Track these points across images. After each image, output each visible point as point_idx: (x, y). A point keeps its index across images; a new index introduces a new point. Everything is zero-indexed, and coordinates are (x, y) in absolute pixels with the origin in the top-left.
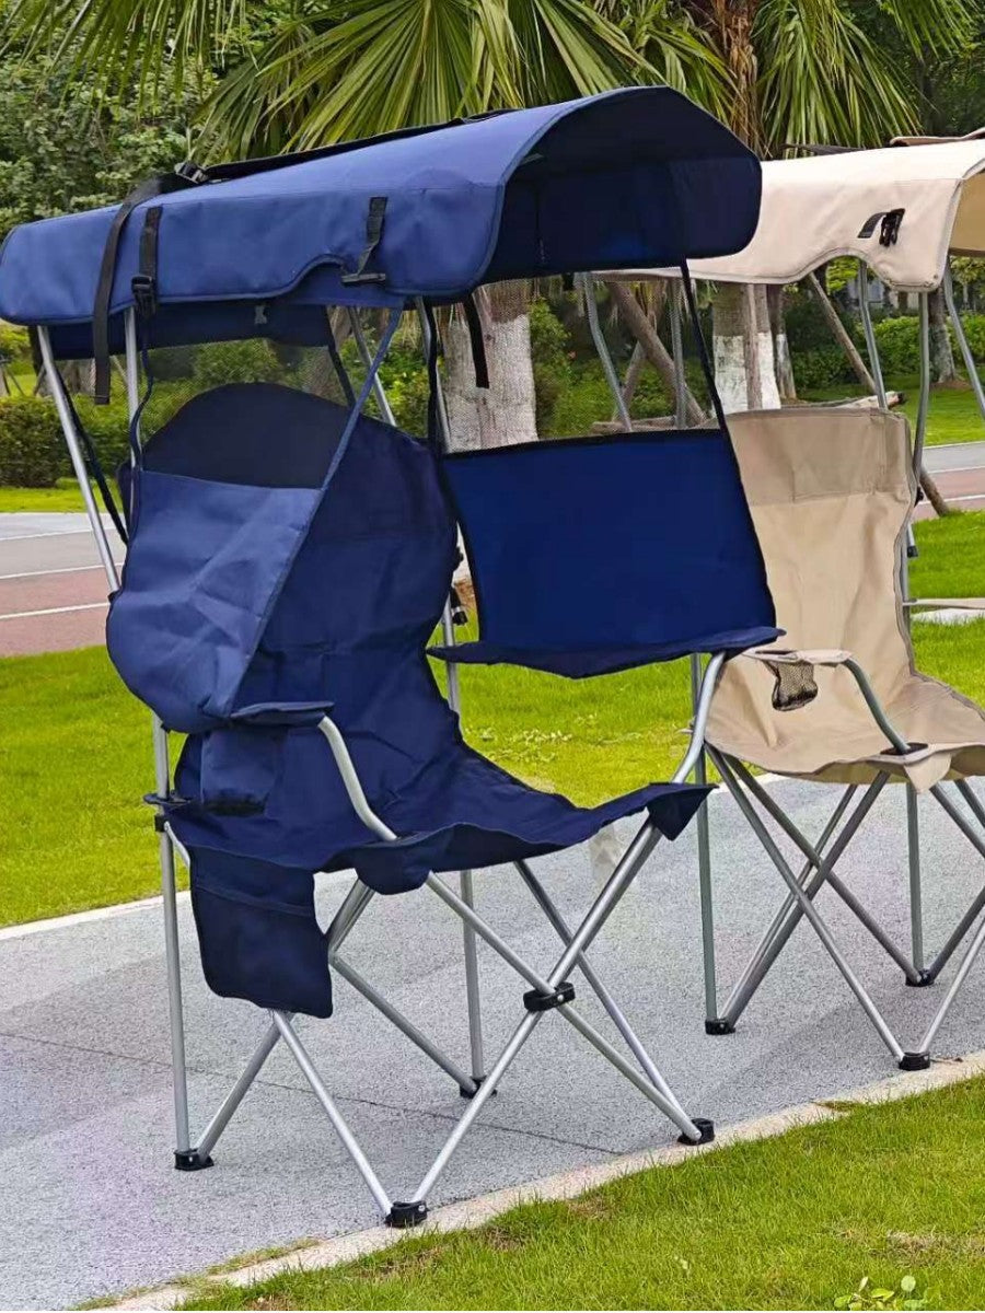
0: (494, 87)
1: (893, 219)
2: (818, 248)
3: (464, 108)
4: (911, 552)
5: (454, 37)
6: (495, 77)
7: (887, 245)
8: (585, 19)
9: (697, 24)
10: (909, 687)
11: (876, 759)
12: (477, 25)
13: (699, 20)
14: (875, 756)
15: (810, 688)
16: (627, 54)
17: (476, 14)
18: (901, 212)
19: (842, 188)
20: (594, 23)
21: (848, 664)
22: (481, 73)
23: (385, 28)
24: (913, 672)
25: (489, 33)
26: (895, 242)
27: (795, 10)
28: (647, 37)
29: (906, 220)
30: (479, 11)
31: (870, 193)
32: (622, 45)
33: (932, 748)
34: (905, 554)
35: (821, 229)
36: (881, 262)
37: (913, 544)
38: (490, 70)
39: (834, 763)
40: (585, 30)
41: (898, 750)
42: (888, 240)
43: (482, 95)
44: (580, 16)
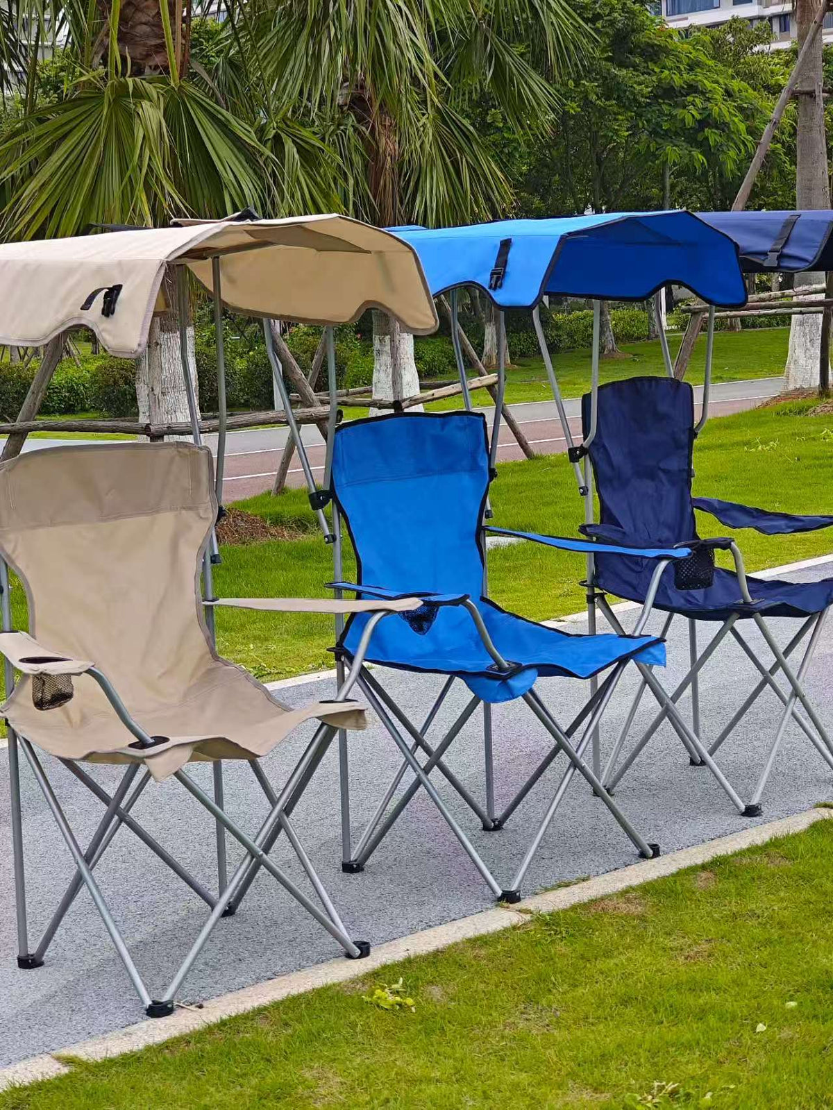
0: (149, 165)
1: (113, 293)
2: (61, 317)
3: (130, 177)
4: (214, 559)
5: (124, 131)
6: (150, 158)
7: (107, 316)
8: (223, 119)
9: (359, 122)
10: (210, 671)
11: (124, 752)
12: (139, 122)
13: (360, 120)
14: (122, 749)
15: (67, 690)
16: (253, 144)
17: (138, 114)
18: (118, 288)
19: (81, 264)
20: (229, 121)
21: (89, 672)
22: (141, 156)
23: (77, 125)
24: (215, 657)
25: (146, 128)
26: (113, 313)
27: (425, 112)
28: (274, 131)
29: (123, 294)
30: (140, 112)
31: (99, 270)
32: (249, 137)
33: (174, 740)
34: (209, 561)
35: (64, 300)
36: (103, 330)
37: (216, 552)
38: (147, 153)
39: (94, 753)
40: (224, 127)
41: (142, 744)
42: (108, 311)
43: (141, 170)
44: (219, 116)
